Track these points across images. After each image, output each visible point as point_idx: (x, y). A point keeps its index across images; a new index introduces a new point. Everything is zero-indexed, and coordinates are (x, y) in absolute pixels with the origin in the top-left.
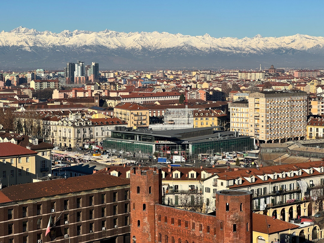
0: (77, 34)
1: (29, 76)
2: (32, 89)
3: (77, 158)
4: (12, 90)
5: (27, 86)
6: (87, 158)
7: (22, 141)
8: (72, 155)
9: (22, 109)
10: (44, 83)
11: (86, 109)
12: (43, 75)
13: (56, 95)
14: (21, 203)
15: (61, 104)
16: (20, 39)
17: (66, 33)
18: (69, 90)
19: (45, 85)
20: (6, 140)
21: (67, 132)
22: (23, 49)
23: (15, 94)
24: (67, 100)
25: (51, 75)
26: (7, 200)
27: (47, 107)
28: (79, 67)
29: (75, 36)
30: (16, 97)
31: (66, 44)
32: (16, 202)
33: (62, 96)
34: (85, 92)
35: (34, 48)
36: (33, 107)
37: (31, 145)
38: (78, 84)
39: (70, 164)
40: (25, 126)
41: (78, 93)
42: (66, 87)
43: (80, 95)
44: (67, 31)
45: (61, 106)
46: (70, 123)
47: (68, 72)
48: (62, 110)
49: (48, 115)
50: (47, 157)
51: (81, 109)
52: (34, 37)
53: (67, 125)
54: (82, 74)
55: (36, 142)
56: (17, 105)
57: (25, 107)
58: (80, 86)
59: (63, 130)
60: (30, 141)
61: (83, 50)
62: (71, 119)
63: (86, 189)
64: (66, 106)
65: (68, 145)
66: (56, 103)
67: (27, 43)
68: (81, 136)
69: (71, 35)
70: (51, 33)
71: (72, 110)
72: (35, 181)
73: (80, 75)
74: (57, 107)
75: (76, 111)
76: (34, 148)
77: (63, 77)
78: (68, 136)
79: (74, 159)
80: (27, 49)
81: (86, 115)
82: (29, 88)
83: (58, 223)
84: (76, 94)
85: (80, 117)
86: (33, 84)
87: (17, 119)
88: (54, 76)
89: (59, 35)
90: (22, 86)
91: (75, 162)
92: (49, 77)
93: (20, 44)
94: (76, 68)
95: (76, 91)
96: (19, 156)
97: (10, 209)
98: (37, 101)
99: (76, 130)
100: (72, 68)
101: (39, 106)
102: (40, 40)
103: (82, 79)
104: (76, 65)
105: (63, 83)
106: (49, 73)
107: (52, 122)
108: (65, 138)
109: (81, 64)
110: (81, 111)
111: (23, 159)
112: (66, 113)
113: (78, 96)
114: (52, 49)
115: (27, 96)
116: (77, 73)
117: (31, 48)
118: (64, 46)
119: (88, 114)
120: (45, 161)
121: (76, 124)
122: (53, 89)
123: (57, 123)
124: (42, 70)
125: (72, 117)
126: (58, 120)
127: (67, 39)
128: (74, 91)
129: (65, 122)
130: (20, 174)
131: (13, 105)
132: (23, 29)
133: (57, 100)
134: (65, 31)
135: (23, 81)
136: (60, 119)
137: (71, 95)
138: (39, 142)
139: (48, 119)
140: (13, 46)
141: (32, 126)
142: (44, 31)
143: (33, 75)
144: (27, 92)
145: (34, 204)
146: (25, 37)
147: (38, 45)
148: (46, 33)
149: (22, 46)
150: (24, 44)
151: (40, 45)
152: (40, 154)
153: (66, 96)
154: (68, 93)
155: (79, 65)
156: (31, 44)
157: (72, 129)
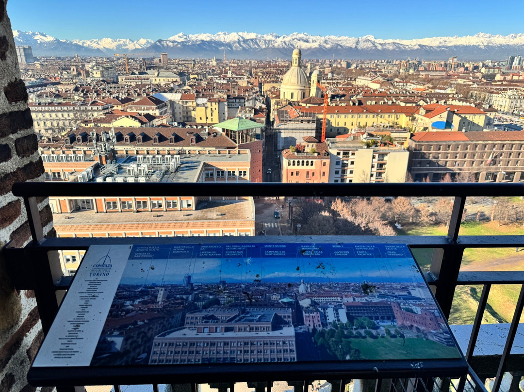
0: (520, 36)
1: (481, 64)
2: (482, 73)
3: (508, 119)
4: (469, 73)
5: (479, 71)
6: (516, 119)
7: (478, 106)
8: (505, 116)
9: (475, 86)
10: (491, 69)
11: (519, 88)
12: (490, 64)
13: (498, 77)
14: (475, 142)
15: (502, 83)
16: (478, 41)
17: (512, 36)
18: (508, 74)
19: (491, 71)
20: (468, 104)
21: (504, 101)
22: (479, 47)
23: (470, 76)
24: (507, 81)
25: (496, 64)
26: (467, 139)
27: (492, 85)
28: (518, 59)
29: (518, 38)
30: (471, 78)
31: (510, 43)
32: (472, 141)
33: (502, 78)
34: (519, 76)
35: (488, 46)
36: (483, 84)
37: (484, 108)
38: (514, 71)
39: (503, 122)
40: (476, 96)
41: (514, 77)
42: (505, 73)
43: (515, 78)
44: (513, 35)
45: (502, 85)
46: (507, 96)
47: (509, 62)
48: (502, 88)
49: (492, 90)
50: (492, 117)
51: (516, 88)
52: (488, 39)
53: (505, 98)
54: (519, 64)
55: (487, 107)
56: (471, 83)
57: (478, 85)
58: (516, 72)
59: (501, 100)
60: (483, 106)
61: (522, 47)
62: (508, 94)
63: (520, 139)
64: (505, 85)
65: (502, 110)
66: (498, 83)
67: (483, 43)
68: (513, 105)
69: (515, 37)
70: (501, 36)
71: (510, 88)
72: (485, 130)
73: (517, 65)
74: (500, 85)
75: (513, 89)
76: (485, 110)
77: (504, 66)
78: (504, 104)
79: (506, 119)
80: (482, 47)
81: (519, 92)
82: (480, 72)
83: (496, 157)
84: (512, 77)
85: (515, 93)
86: (483, 70)
87: (471, 91)
88: (498, 65)
89: (506, 37)
90: (476, 71)
91: (507, 121)
92: (495, 66)
93: (478, 44)
94: (515, 60)
95: (513, 75)
96: (475, 114)
97: (468, 145)
98: (485, 81)
99: (511, 101)
100: (513, 59)
101: (487, 84)
102: (492, 41)
103: (517, 68)
104: (516, 58)
105: (504, 70)
106: (495, 63)
107: (494, 95)
108: (501, 106)
109: (520, 57)
110: (516, 89)
111: (477, 116)
112: (505, 90)
113: (513, 79)
114: (499, 47)
115: (478, 78)
116: (515, 63)
117: (485, 46)
118: (508, 45)
119: (521, 91)
120: (490, 119)
121: (511, 97)
122: (496, 74)
123: (498, 95)
124: (490, 61)
125: (509, 93)
126: (499, 94)
127: (512, 40)
128: (511, 75)
129: (504, 95)
130: (473, 125)
131: (468, 83)
132: (482, 34)
133: (499, 81)
134: (511, 35)
135: (476, 68)
136: (500, 93)
137: (509, 78)
138: (489, 107)
139: (492, 93)
140: (473, 45)
141: (480, 97)
142: (496, 34)
143: (484, 64)
144: (479, 75)
145: (483, 144)
146: (482, 39)
147: (490, 45)
148: (497, 36)
149: (479, 45)
150: (481, 44)
151: (492, 45)
152: (488, 115)
153: (505, 78)
154: (506, 77)
155: (518, 57)
156: (485, 44)
157: (508, 100)
